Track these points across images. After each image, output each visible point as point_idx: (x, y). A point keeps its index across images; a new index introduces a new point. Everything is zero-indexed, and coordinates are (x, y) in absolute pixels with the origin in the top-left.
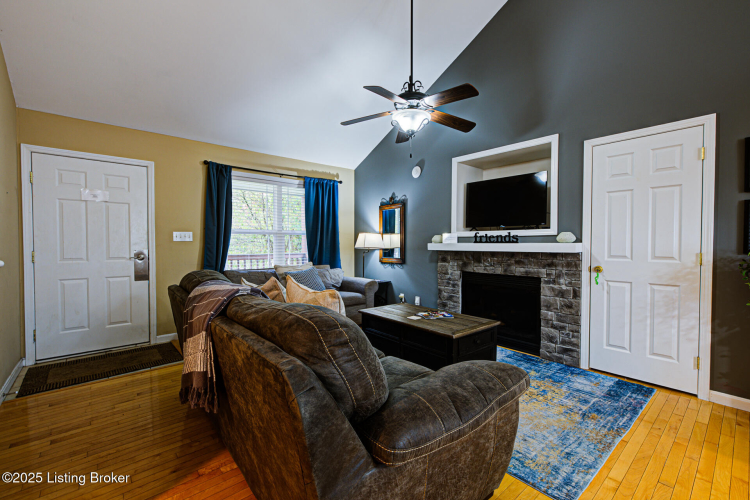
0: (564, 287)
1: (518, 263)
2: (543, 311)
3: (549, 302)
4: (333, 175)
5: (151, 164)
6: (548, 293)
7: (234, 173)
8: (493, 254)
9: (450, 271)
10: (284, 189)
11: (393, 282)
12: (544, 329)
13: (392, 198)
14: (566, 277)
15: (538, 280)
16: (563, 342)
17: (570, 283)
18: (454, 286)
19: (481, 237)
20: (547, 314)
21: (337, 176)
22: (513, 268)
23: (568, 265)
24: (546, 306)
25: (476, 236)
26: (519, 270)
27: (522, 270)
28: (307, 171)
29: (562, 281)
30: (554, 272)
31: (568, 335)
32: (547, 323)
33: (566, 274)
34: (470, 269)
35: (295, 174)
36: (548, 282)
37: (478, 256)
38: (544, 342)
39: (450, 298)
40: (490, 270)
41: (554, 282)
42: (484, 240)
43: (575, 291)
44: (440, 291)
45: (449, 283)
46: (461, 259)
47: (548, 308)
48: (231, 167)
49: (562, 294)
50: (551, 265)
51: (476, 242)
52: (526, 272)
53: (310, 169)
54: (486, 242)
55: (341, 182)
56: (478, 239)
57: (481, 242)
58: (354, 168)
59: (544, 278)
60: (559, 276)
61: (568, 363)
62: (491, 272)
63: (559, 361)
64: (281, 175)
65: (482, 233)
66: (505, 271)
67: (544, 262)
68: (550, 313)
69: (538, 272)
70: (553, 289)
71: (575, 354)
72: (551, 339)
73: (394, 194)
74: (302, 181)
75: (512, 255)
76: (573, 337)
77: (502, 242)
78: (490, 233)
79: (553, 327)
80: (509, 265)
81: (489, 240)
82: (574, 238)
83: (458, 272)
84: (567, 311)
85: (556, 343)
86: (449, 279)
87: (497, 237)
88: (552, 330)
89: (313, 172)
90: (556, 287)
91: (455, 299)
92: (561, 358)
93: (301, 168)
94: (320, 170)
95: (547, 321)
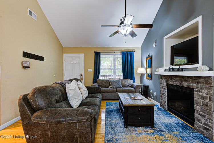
0: (204, 95)
1: (185, 81)
2: (195, 106)
3: (197, 101)
4: (133, 50)
5: (84, 54)
7: (101, 53)
8: (176, 76)
9: (163, 83)
10: (116, 56)
11: (149, 86)
12: (196, 115)
13: (149, 55)
14: (205, 89)
15: (193, 89)
16: (205, 124)
17: (207, 93)
18: (164, 89)
19: (171, 69)
20: (197, 107)
21: (134, 50)
22: (183, 83)
23: (206, 83)
24: (196, 103)
25: (169, 69)
26: (185, 84)
27: (187, 84)
28: (123, 50)
29: (203, 91)
30: (199, 86)
31: (206, 120)
32: (197, 112)
33: (205, 88)
34: (169, 83)
35: (119, 51)
36: (197, 91)
37: (171, 77)
38: (196, 121)
39: (163, 94)
40: (175, 84)
41: (199, 91)
43: (210, 98)
44: (161, 91)
45: (163, 88)
46: (166, 78)
47: (197, 104)
48: (100, 52)
49: (203, 98)
50: (198, 83)
51: (169, 71)
53: (124, 49)
54: (173, 71)
55: (135, 52)
57: (171, 71)
58: (140, 46)
59: (196, 89)
60: (202, 88)
61: (207, 136)
63: (202, 133)
64: (114, 52)
66: (180, 84)
67: (195, 81)
68: (198, 107)
69: (192, 86)
70: (199, 95)
71: (210, 132)
72: (199, 121)
73: (149, 54)
74: (121, 53)
76: (210, 122)
77: (178, 71)
78: (174, 67)
79: (199, 114)
80: (182, 82)
82: (208, 69)
83: (165, 84)
84: (206, 108)
85: (201, 123)
86: (163, 86)
87: (176, 68)
88: (200, 116)
89: (125, 50)
90: (200, 94)
91: (164, 95)
92: (203, 132)
93: (121, 49)
94: (127, 49)
95: (198, 111)
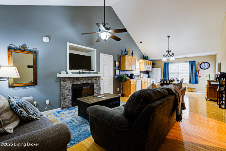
1: (89, 79)
6: (96, 86)
8: (83, 77)
9: (67, 85)
13: (23, 47)
17: (99, 83)
18: (69, 90)
19: (81, 72)
20: (95, 91)
22: (88, 81)
23: (99, 79)
25: (79, 72)
27: (90, 81)
30: (96, 81)
33: (98, 81)
34: (75, 83)
36: (95, 84)
37: (78, 79)
40: (82, 82)
42: (82, 73)
43: (100, 85)
46: (72, 80)
47: (96, 89)
51: (79, 74)
52: (92, 82)
54: (83, 74)
56: (80, 73)
57: (81, 74)
59: (95, 83)
62: (82, 83)
65: (81, 71)
66: (86, 82)
67: (95, 79)
70: (96, 85)
75: (88, 77)
77: (87, 74)
78: (84, 71)
81: (83, 73)
83: (71, 85)
84: (99, 89)
86: (67, 88)
87: (86, 72)
91: (69, 95)
95: (95, 93)
